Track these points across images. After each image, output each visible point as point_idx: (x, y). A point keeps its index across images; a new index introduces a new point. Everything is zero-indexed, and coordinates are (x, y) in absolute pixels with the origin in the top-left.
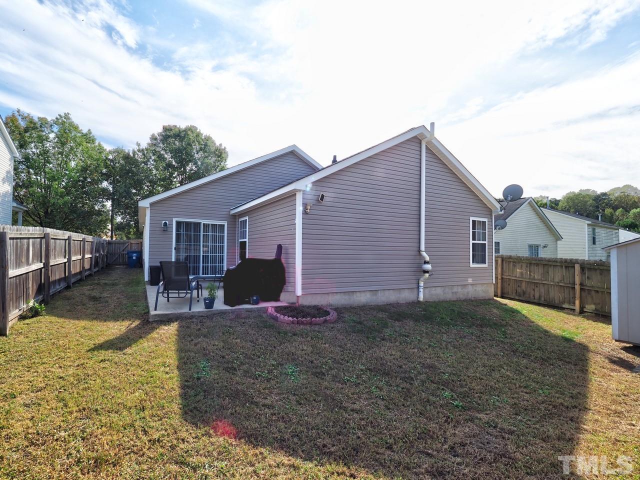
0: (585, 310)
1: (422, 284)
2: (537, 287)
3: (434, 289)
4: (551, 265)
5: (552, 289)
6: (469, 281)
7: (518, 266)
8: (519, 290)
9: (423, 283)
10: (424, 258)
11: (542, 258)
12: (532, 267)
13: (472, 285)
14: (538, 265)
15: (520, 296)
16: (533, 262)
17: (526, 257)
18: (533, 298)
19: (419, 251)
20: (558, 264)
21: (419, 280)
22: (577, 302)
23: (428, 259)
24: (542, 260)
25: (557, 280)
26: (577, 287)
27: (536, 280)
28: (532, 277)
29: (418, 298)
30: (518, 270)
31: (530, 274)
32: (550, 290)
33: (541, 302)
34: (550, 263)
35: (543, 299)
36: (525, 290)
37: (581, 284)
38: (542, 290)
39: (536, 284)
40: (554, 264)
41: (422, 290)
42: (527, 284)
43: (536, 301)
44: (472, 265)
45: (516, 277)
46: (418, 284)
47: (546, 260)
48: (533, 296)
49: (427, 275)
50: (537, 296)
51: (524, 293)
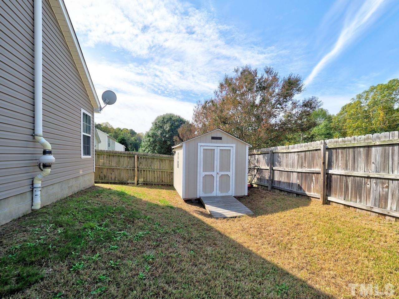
0: (139, 182)
1: (38, 184)
2: (113, 171)
3: (51, 187)
4: (122, 156)
5: (122, 172)
6: (81, 173)
7: (101, 157)
8: (102, 175)
9: (40, 182)
10: (43, 145)
11: (116, 151)
12: (110, 157)
13: (82, 176)
14: (113, 156)
15: (102, 179)
16: (111, 154)
17: (106, 151)
18: (111, 179)
19: (34, 135)
20: (126, 155)
21: (33, 178)
22: (136, 178)
23: (49, 147)
24: (116, 152)
25: (125, 166)
26: (136, 169)
27: (113, 167)
28: (110, 165)
29: (32, 205)
30: (101, 160)
31: (109, 163)
32: (121, 173)
33: (116, 182)
34: (121, 155)
35: (117, 179)
36: (105, 175)
37: (138, 168)
38: (117, 173)
39: (113, 170)
40: (123, 155)
41: (39, 193)
42: (107, 170)
43: (113, 181)
44: (83, 157)
45: (99, 165)
46: (33, 184)
47: (119, 153)
48: (111, 178)
49: (48, 170)
50: (113, 178)
51: (105, 177)
